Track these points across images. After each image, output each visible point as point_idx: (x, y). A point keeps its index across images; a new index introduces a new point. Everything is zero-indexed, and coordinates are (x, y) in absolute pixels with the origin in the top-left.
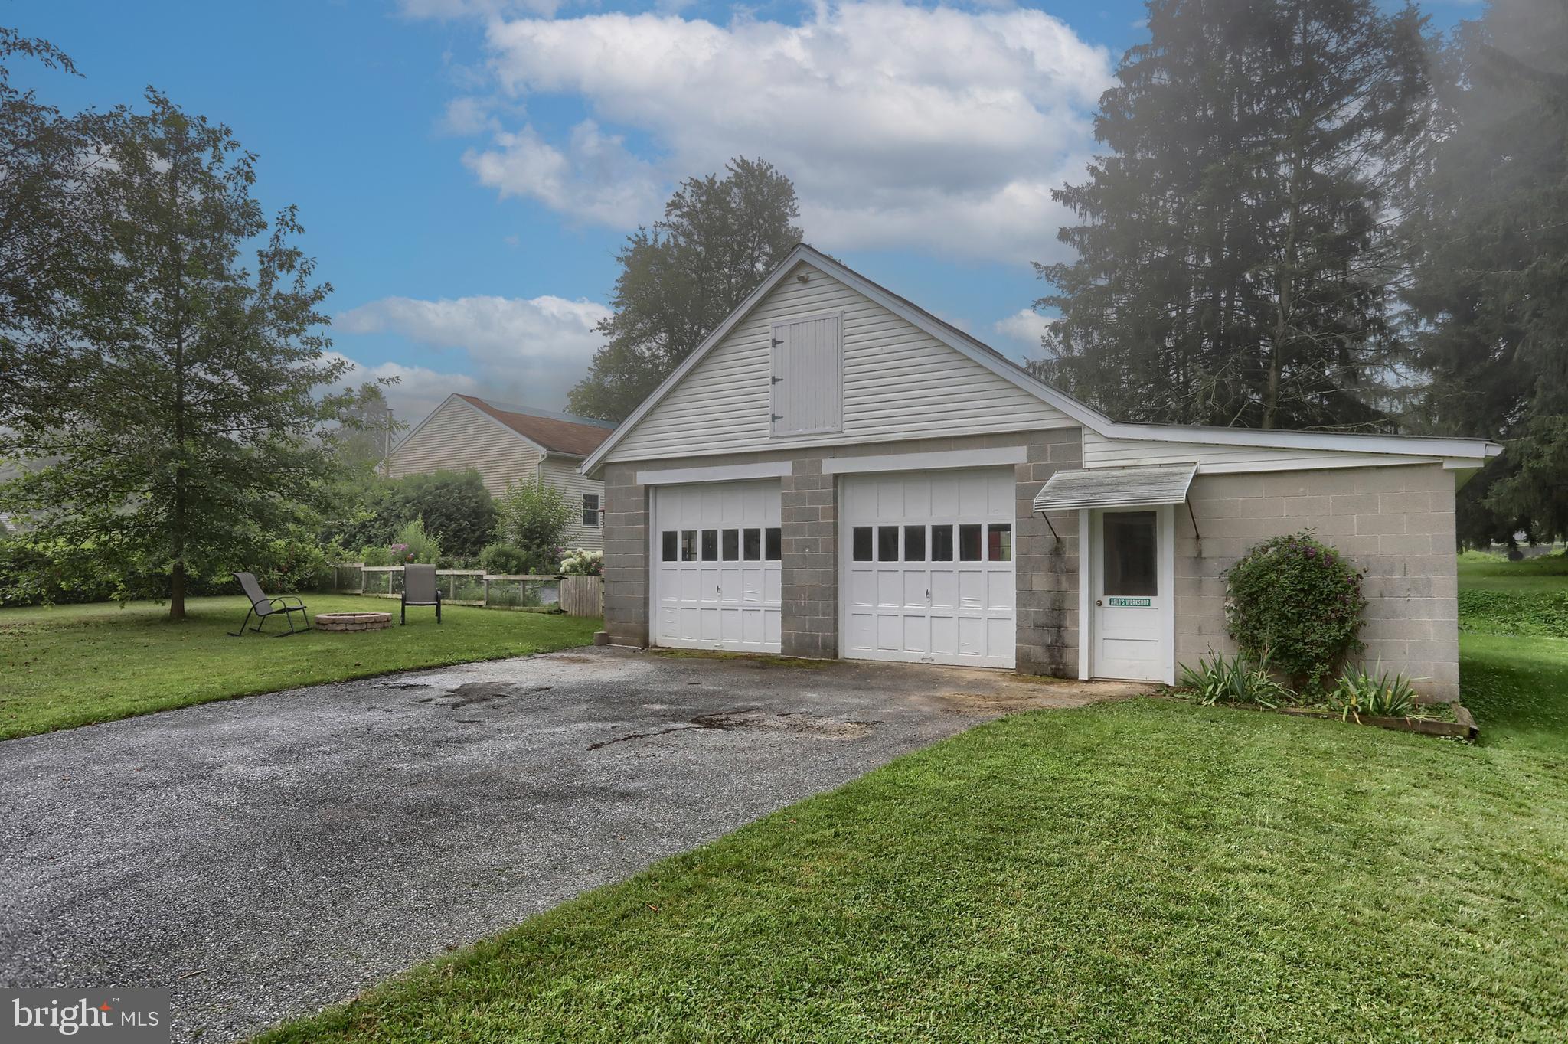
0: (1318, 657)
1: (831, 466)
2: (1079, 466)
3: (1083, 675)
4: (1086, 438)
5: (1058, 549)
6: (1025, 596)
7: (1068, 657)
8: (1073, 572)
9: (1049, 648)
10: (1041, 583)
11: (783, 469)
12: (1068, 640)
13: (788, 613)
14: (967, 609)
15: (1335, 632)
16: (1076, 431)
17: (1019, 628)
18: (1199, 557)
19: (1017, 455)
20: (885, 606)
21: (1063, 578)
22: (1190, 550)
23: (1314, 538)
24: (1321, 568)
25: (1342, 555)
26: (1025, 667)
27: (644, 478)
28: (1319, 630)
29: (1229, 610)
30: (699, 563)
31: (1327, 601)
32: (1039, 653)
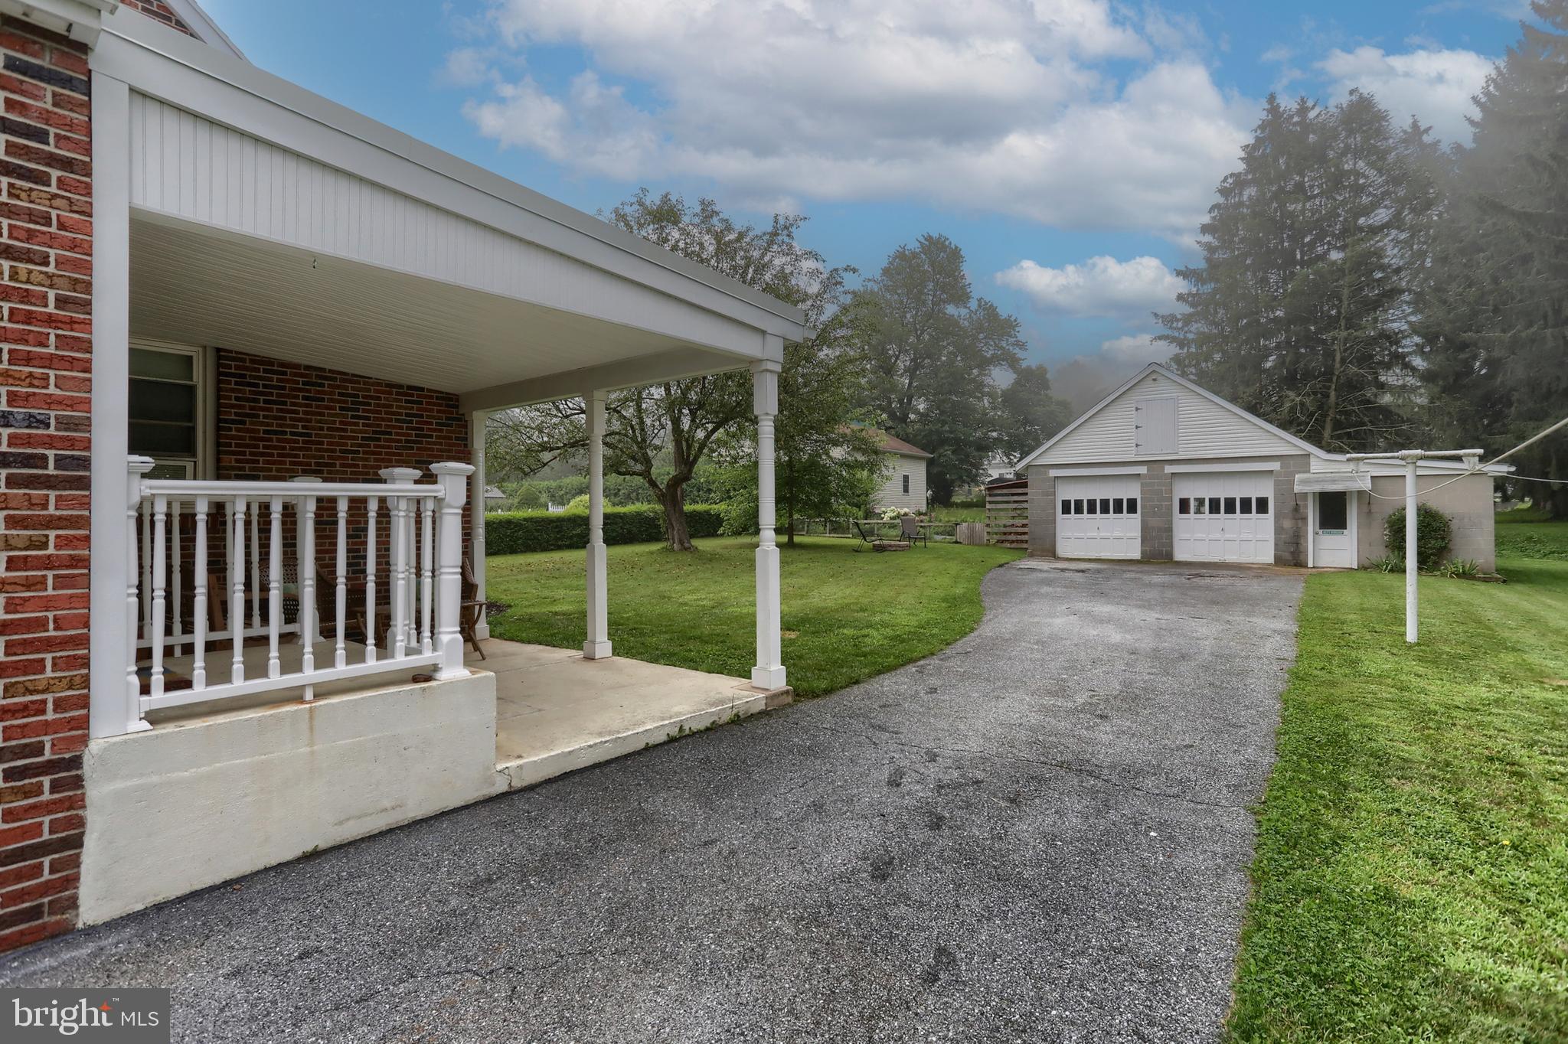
0: (1432, 554)
1: (1169, 469)
2: (1309, 472)
3: (1310, 565)
4: (1312, 460)
5: (1297, 509)
6: (1279, 530)
7: (1302, 557)
8: (1305, 519)
9: (1292, 553)
10: (1287, 524)
11: (1142, 470)
12: (1302, 549)
13: (1144, 540)
14: (1244, 536)
15: (1440, 543)
16: (1308, 455)
17: (1276, 545)
18: (1370, 512)
19: (1275, 466)
20: (1199, 536)
21: (1300, 521)
22: (1365, 508)
23: (1428, 504)
24: (1433, 517)
25: (1441, 512)
26: (1279, 561)
27: (1053, 473)
28: (1433, 542)
29: (1386, 535)
30: (1086, 515)
31: (1435, 531)
32: (1287, 556)
